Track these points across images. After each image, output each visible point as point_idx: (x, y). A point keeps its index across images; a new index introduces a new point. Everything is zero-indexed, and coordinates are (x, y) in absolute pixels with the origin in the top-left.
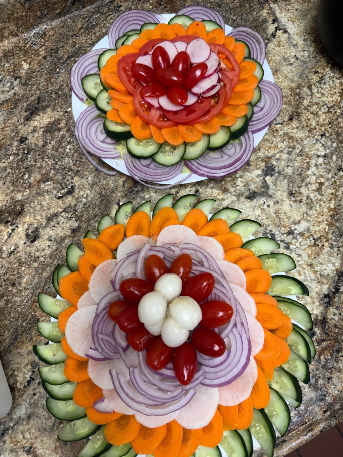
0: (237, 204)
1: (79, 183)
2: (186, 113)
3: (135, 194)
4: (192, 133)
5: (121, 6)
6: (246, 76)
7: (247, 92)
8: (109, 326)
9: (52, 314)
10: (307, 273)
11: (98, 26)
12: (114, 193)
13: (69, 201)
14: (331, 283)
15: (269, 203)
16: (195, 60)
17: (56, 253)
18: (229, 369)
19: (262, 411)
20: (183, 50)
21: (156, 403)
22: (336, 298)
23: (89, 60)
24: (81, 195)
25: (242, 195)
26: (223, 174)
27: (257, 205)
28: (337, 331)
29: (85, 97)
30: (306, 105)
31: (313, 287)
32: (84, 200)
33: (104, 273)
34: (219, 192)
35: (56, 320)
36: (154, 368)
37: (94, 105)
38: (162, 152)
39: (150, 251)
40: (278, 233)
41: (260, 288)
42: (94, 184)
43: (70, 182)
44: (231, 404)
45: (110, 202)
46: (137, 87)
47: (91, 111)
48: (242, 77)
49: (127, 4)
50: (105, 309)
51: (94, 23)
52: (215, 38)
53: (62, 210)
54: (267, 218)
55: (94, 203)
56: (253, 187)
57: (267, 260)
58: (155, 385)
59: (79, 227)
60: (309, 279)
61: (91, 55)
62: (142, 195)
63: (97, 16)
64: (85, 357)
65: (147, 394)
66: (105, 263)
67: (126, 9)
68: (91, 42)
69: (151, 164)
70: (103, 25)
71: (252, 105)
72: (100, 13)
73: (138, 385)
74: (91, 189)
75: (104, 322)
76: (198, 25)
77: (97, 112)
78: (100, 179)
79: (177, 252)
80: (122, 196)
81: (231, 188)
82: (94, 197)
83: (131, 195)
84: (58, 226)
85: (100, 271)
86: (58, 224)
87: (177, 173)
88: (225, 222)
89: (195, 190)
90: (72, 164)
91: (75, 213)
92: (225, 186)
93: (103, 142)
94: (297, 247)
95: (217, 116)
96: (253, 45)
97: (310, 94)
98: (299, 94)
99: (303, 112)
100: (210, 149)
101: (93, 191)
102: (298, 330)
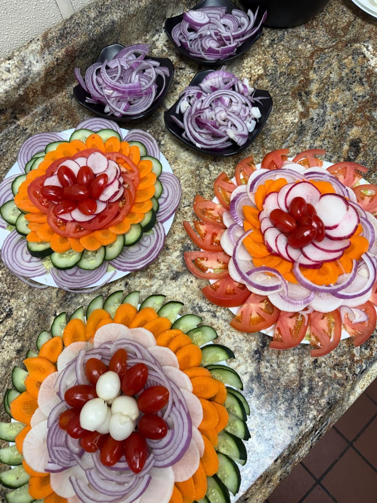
0: (164, 287)
1: (15, 305)
2: (99, 220)
3: (69, 301)
4: (107, 236)
5: (26, 129)
6: (145, 175)
7: (149, 188)
8: (62, 436)
9: (9, 439)
10: (236, 336)
11: (9, 152)
12: (50, 305)
13: (9, 324)
14: (257, 339)
15: (192, 279)
16: (98, 170)
17: (5, 377)
18: (176, 446)
19: (215, 477)
20: (84, 165)
21: (116, 497)
22: (265, 352)
23: (4, 189)
24: (19, 316)
25: (167, 277)
26: (142, 266)
27: (182, 283)
28: (271, 382)
29: (6, 225)
30: (206, 184)
31: (243, 346)
32: (23, 320)
33: (50, 387)
34: (146, 279)
35: (14, 444)
36: (108, 465)
37: (16, 231)
38: (85, 258)
39: (87, 356)
40: (204, 304)
41: (193, 362)
42: (30, 302)
43: (7, 305)
44: (185, 478)
45: (47, 315)
46: (50, 206)
47: (13, 237)
48: (142, 175)
49: (31, 126)
50: (56, 421)
51: (4, 150)
52: (112, 145)
53: (5, 334)
54: (192, 293)
55: (32, 320)
56: (175, 268)
57: (194, 335)
58: (112, 481)
59: (23, 347)
60: (238, 340)
61: (5, 184)
62: (75, 300)
63: (6, 142)
64: (44, 472)
65: (107, 491)
66: (49, 377)
67: (32, 131)
68: (5, 169)
69: (77, 271)
70: (13, 150)
71: (156, 198)
72: (9, 139)
73: (97, 485)
74: (27, 307)
75: (56, 434)
76: (94, 138)
77: (19, 236)
78: (35, 296)
79: (113, 349)
80: (57, 306)
81: (156, 274)
82: (32, 314)
83: (66, 303)
84: (3, 350)
85: (45, 386)
86: (3, 348)
87: (102, 274)
88: (151, 309)
89: (125, 283)
90: (6, 288)
91: (17, 334)
92: (151, 273)
93: (29, 262)
94: (223, 313)
95: (127, 216)
96: (148, 144)
97: (208, 172)
98: (199, 175)
99: (206, 190)
100: (126, 246)
101: (30, 308)
102: (233, 392)
